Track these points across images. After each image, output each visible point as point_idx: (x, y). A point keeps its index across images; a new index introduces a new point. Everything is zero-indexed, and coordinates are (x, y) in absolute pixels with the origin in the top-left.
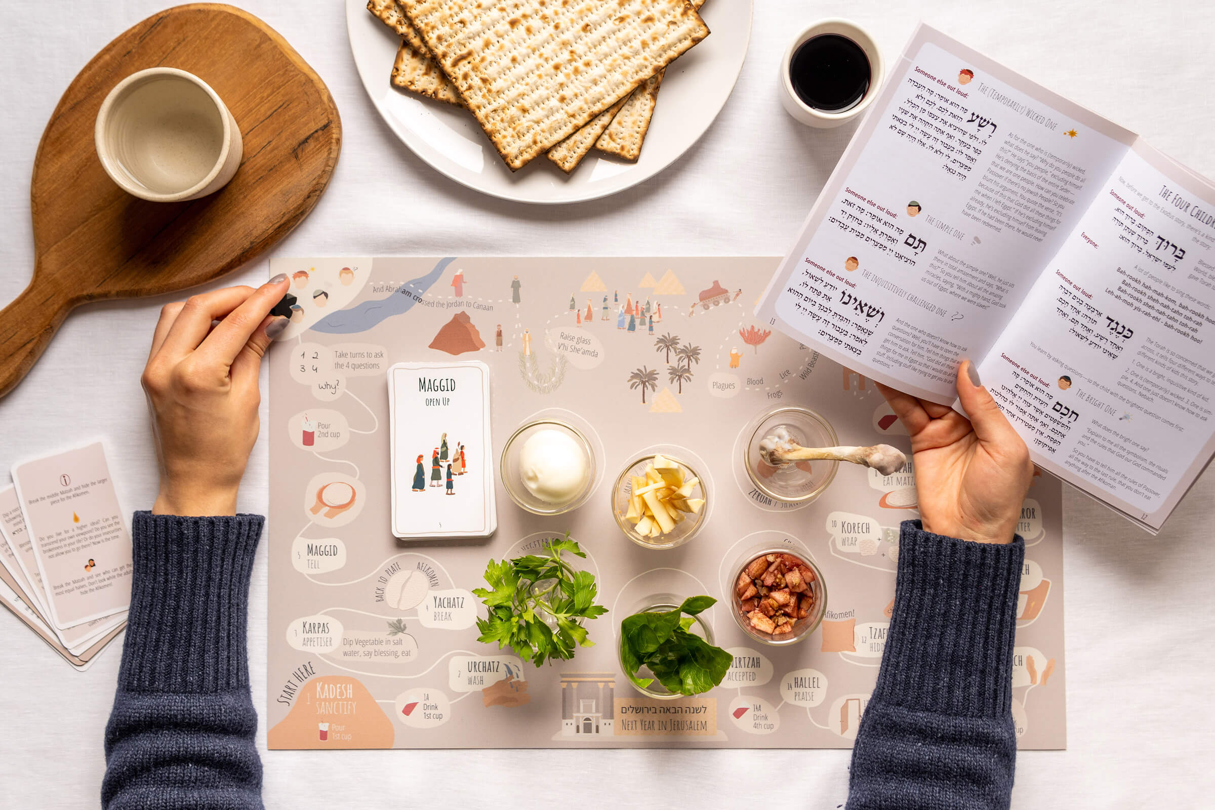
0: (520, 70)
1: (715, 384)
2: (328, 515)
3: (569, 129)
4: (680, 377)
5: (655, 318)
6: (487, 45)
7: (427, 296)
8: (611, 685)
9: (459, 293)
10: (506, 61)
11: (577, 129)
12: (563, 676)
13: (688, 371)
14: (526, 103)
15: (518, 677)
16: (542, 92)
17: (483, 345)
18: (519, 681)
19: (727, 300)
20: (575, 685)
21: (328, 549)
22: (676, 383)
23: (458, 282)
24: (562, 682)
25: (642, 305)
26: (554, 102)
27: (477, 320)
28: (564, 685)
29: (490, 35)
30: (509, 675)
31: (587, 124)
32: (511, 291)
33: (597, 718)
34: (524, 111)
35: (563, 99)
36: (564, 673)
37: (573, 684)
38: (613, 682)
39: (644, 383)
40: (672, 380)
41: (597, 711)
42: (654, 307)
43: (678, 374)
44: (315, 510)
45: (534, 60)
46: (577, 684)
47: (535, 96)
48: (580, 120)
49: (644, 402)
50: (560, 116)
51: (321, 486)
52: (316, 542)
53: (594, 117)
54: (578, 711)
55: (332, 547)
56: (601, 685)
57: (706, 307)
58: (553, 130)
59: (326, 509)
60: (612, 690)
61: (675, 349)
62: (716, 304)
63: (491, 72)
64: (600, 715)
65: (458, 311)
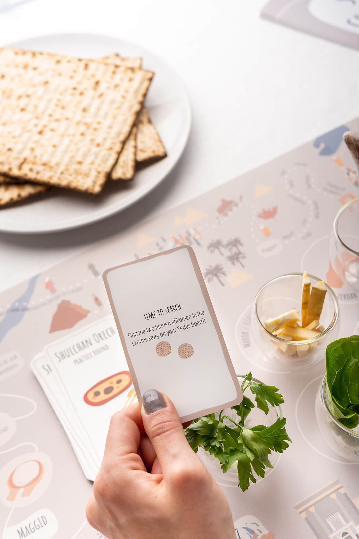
0: (61, 148)
1: (263, 251)
2: (25, 495)
3: (114, 156)
4: (237, 259)
5: (197, 237)
6: (32, 150)
7: (32, 303)
8: (342, 491)
9: (53, 291)
10: (50, 149)
11: (119, 153)
12: (297, 507)
13: (240, 253)
14: (78, 159)
15: (261, 532)
16: (83, 149)
17: (88, 312)
18: (264, 536)
19: (236, 205)
20: (312, 510)
21: (37, 523)
22: (237, 264)
23: (49, 286)
24: (300, 513)
25: (184, 235)
26: (95, 149)
27: (74, 300)
28: (304, 515)
29: (31, 145)
30: (252, 536)
31: (122, 148)
32: (90, 272)
33: (351, 527)
34: (80, 163)
35: (98, 145)
36: (297, 504)
37: (310, 509)
38: (341, 487)
39: (216, 275)
40: (233, 263)
41: (347, 521)
42: (192, 232)
43: (235, 258)
44: (11, 498)
45: (66, 141)
46: (313, 507)
47: (81, 153)
48: (118, 148)
49: (223, 285)
50: (104, 152)
51: (9, 475)
52: (23, 524)
53: (124, 143)
54: (332, 531)
55: (41, 519)
56: (334, 496)
57: (226, 215)
58: (105, 161)
59: (21, 491)
60: (345, 494)
61: (223, 246)
62: (231, 210)
63: (45, 159)
64: (352, 523)
65: (59, 301)
